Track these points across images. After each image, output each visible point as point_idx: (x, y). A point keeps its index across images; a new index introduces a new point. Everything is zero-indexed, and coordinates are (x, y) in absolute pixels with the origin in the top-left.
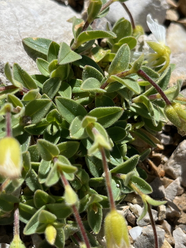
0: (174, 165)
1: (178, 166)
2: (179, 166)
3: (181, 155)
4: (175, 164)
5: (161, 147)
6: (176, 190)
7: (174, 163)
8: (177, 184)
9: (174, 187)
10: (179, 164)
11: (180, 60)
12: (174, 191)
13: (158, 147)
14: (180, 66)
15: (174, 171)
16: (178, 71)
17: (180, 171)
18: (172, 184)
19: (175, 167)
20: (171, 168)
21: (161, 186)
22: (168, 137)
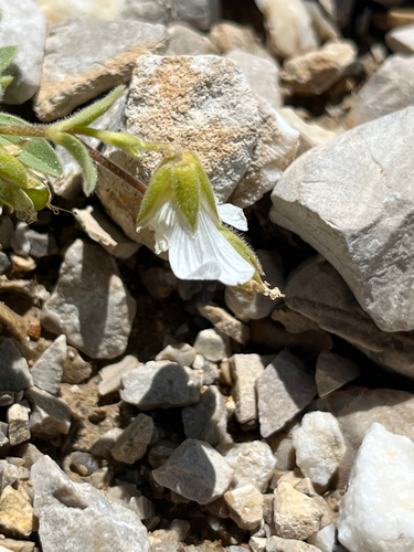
0: (58, 306)
1: (68, 307)
2: (73, 306)
3: (72, 278)
4: (61, 304)
5: (29, 264)
6: (58, 368)
7: (58, 301)
8: (58, 352)
9: (54, 359)
10: (70, 303)
11: (68, 41)
12: (53, 369)
13: (17, 265)
14: (65, 56)
15: (62, 321)
16: (62, 67)
17: (75, 320)
18: (47, 352)
19: (63, 312)
20: (53, 313)
21: (17, 359)
22: (44, 237)
